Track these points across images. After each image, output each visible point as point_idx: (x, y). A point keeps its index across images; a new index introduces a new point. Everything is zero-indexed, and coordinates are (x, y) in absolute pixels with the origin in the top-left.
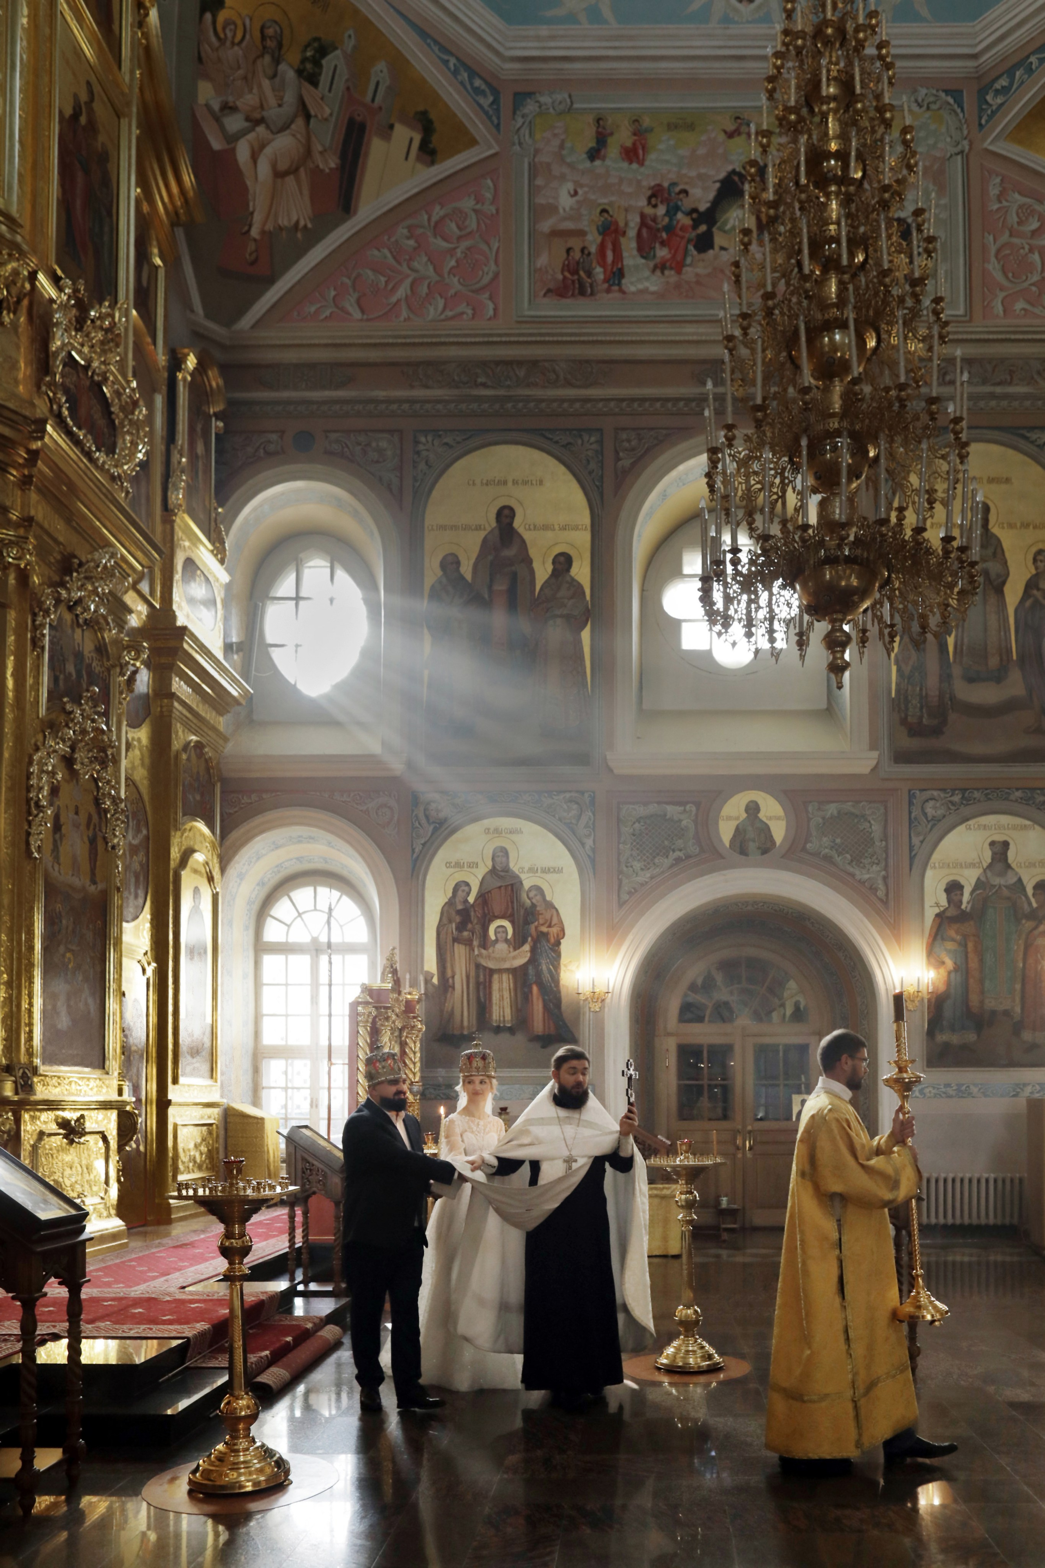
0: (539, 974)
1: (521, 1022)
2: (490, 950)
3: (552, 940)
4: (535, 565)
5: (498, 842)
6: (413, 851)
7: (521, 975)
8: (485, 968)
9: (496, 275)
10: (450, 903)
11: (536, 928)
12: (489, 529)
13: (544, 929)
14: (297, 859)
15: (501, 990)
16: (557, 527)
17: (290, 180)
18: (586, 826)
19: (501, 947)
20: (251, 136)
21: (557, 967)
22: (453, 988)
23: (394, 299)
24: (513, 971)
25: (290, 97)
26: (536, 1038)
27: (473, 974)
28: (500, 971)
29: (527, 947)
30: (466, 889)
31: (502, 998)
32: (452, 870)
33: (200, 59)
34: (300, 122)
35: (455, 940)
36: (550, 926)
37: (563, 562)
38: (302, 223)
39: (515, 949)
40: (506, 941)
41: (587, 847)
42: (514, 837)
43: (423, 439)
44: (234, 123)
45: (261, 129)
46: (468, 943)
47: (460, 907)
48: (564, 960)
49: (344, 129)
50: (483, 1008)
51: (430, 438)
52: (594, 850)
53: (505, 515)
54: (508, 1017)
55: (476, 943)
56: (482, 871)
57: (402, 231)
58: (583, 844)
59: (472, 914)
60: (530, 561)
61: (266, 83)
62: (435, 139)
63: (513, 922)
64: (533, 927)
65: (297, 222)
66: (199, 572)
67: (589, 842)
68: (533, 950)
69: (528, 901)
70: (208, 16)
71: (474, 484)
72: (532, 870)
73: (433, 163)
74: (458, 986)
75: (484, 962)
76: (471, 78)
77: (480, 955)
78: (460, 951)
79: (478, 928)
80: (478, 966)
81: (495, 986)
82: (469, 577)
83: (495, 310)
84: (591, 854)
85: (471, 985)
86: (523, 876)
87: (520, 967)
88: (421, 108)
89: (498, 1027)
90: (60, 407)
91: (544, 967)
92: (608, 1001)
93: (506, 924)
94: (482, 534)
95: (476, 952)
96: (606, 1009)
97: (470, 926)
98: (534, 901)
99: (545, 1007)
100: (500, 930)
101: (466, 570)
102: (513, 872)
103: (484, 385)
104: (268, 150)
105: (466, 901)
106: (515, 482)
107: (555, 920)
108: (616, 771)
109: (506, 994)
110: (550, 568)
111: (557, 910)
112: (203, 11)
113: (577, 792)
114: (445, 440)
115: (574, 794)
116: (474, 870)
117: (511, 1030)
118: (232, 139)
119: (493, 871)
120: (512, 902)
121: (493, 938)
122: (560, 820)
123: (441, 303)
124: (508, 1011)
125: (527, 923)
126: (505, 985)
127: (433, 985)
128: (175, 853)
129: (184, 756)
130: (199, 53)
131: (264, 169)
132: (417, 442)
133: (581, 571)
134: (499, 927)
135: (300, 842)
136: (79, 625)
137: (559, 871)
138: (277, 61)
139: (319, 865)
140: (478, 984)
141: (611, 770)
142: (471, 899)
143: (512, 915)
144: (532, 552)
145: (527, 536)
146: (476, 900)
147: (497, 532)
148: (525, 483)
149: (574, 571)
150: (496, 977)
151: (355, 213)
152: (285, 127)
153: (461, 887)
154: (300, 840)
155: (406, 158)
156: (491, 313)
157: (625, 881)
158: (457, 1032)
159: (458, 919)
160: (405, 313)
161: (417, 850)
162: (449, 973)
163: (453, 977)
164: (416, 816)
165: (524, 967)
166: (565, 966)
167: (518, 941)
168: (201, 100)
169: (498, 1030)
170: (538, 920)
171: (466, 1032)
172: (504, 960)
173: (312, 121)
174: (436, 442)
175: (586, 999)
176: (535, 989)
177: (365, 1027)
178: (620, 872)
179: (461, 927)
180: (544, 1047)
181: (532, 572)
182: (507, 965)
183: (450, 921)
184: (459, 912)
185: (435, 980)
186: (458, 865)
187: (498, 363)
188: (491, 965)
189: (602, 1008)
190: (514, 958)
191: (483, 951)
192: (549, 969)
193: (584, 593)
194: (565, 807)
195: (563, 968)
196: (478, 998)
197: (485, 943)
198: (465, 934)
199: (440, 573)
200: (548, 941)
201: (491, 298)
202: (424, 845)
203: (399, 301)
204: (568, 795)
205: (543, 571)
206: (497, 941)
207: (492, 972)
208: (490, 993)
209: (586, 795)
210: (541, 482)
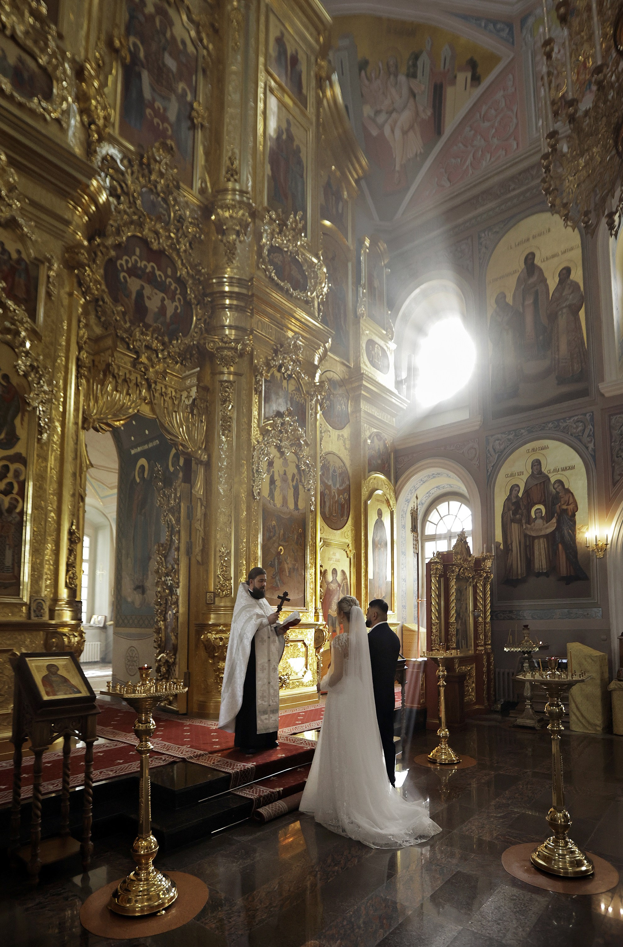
0: (562, 537)
1: (553, 567)
2: (533, 525)
3: (570, 514)
4: (548, 282)
5: (535, 457)
6: (488, 472)
7: (551, 538)
8: (530, 536)
9: (517, 125)
10: (508, 499)
11: (559, 507)
12: (520, 271)
13: (565, 507)
14: (437, 487)
15: (539, 549)
16: (560, 253)
17: (411, 134)
18: (589, 436)
19: (539, 521)
20: (390, 121)
21: (574, 531)
22: (512, 551)
23: (465, 167)
24: (546, 536)
25: (405, 91)
26: (562, 579)
27: (523, 541)
28: (538, 537)
29: (554, 520)
30: (517, 488)
31: (540, 554)
32: (509, 479)
33: (362, 96)
34: (411, 100)
35: (512, 521)
36: (568, 505)
37: (566, 272)
38: (419, 152)
39: (547, 522)
40: (542, 518)
41: (590, 449)
42: (543, 452)
43: (483, 235)
44: (381, 119)
45: (394, 115)
46: (519, 522)
47: (514, 500)
48: (578, 526)
49: (433, 91)
50: (529, 562)
51: (486, 233)
52: (594, 450)
53: (530, 259)
54: (544, 566)
55: (524, 521)
56: (525, 477)
57: (468, 129)
58: (587, 448)
59: (521, 503)
60: (546, 280)
61: (393, 91)
62: (479, 70)
63: (545, 506)
64: (557, 506)
65: (417, 152)
66: (376, 346)
67: (591, 446)
68: (558, 522)
69: (554, 490)
70: (363, 73)
71: (511, 248)
72: (556, 471)
73: (479, 84)
74: (514, 549)
75: (528, 533)
76: (495, 25)
77: (526, 528)
78: (515, 527)
79: (525, 511)
80: (526, 536)
81: (536, 548)
82: (511, 303)
83: (518, 144)
84: (593, 453)
85: (522, 549)
86: (550, 475)
87: (551, 533)
88: (469, 57)
89: (539, 573)
90: (270, 273)
91: (566, 531)
92: (608, 550)
93: (542, 507)
94: (517, 275)
95: (524, 527)
96: (608, 556)
97: (520, 511)
98: (558, 490)
99: (568, 558)
100: (538, 511)
101: (509, 300)
102: (544, 474)
103: (514, 189)
104: (399, 124)
105: (518, 496)
106: (534, 237)
107: (571, 500)
108: (607, 395)
109: (543, 552)
110: (557, 280)
111: (572, 494)
112: (360, 70)
113: (581, 415)
114: (494, 231)
115: (579, 417)
116: (521, 477)
117: (547, 575)
118: (381, 127)
119: (532, 476)
120: (544, 493)
121: (534, 517)
122: (571, 435)
123: (488, 156)
124: (544, 562)
125: (554, 504)
126: (542, 546)
127: (500, 549)
128: (365, 492)
129: (369, 441)
130: (362, 93)
131: (398, 132)
132: (480, 238)
133: (577, 275)
134: (537, 509)
135: (434, 477)
136: (285, 378)
137: (572, 468)
138: (396, 76)
139: (448, 489)
140: (526, 546)
141: (602, 395)
142: (520, 495)
143: (545, 501)
144: (546, 274)
145: (542, 266)
146: (523, 495)
147: (525, 270)
148: (540, 235)
149: (572, 277)
150: (536, 541)
151: (443, 133)
152: (405, 107)
153: (515, 487)
154: (434, 476)
155: (466, 89)
156: (515, 146)
157: (616, 468)
158: (514, 578)
159: (513, 508)
160: (471, 172)
161: (489, 470)
162: (509, 542)
163: (511, 544)
164: (488, 450)
165: (553, 533)
166: (579, 529)
167: (548, 518)
168: (365, 115)
169: (539, 575)
170: (561, 502)
171: (520, 578)
172: (541, 530)
173: (417, 97)
174: (490, 234)
175: (593, 551)
176: (560, 546)
177: (435, 577)
178: (613, 461)
179: (515, 513)
180: (567, 584)
181: (547, 286)
182: (543, 533)
183: (509, 510)
184: (514, 504)
185: (502, 547)
186: (512, 475)
187: (520, 174)
188: (534, 534)
189: (605, 555)
190: (547, 528)
191: (529, 526)
192: (569, 533)
193: (579, 287)
194: (575, 426)
195: (577, 531)
196: (526, 554)
197: (529, 520)
198: (518, 516)
199: (495, 306)
200: (567, 514)
201: (515, 139)
202: (493, 466)
203: (467, 167)
204: (576, 418)
205: (553, 283)
206: (536, 518)
207: (534, 538)
208: (534, 553)
209: (588, 415)
210: (549, 230)
